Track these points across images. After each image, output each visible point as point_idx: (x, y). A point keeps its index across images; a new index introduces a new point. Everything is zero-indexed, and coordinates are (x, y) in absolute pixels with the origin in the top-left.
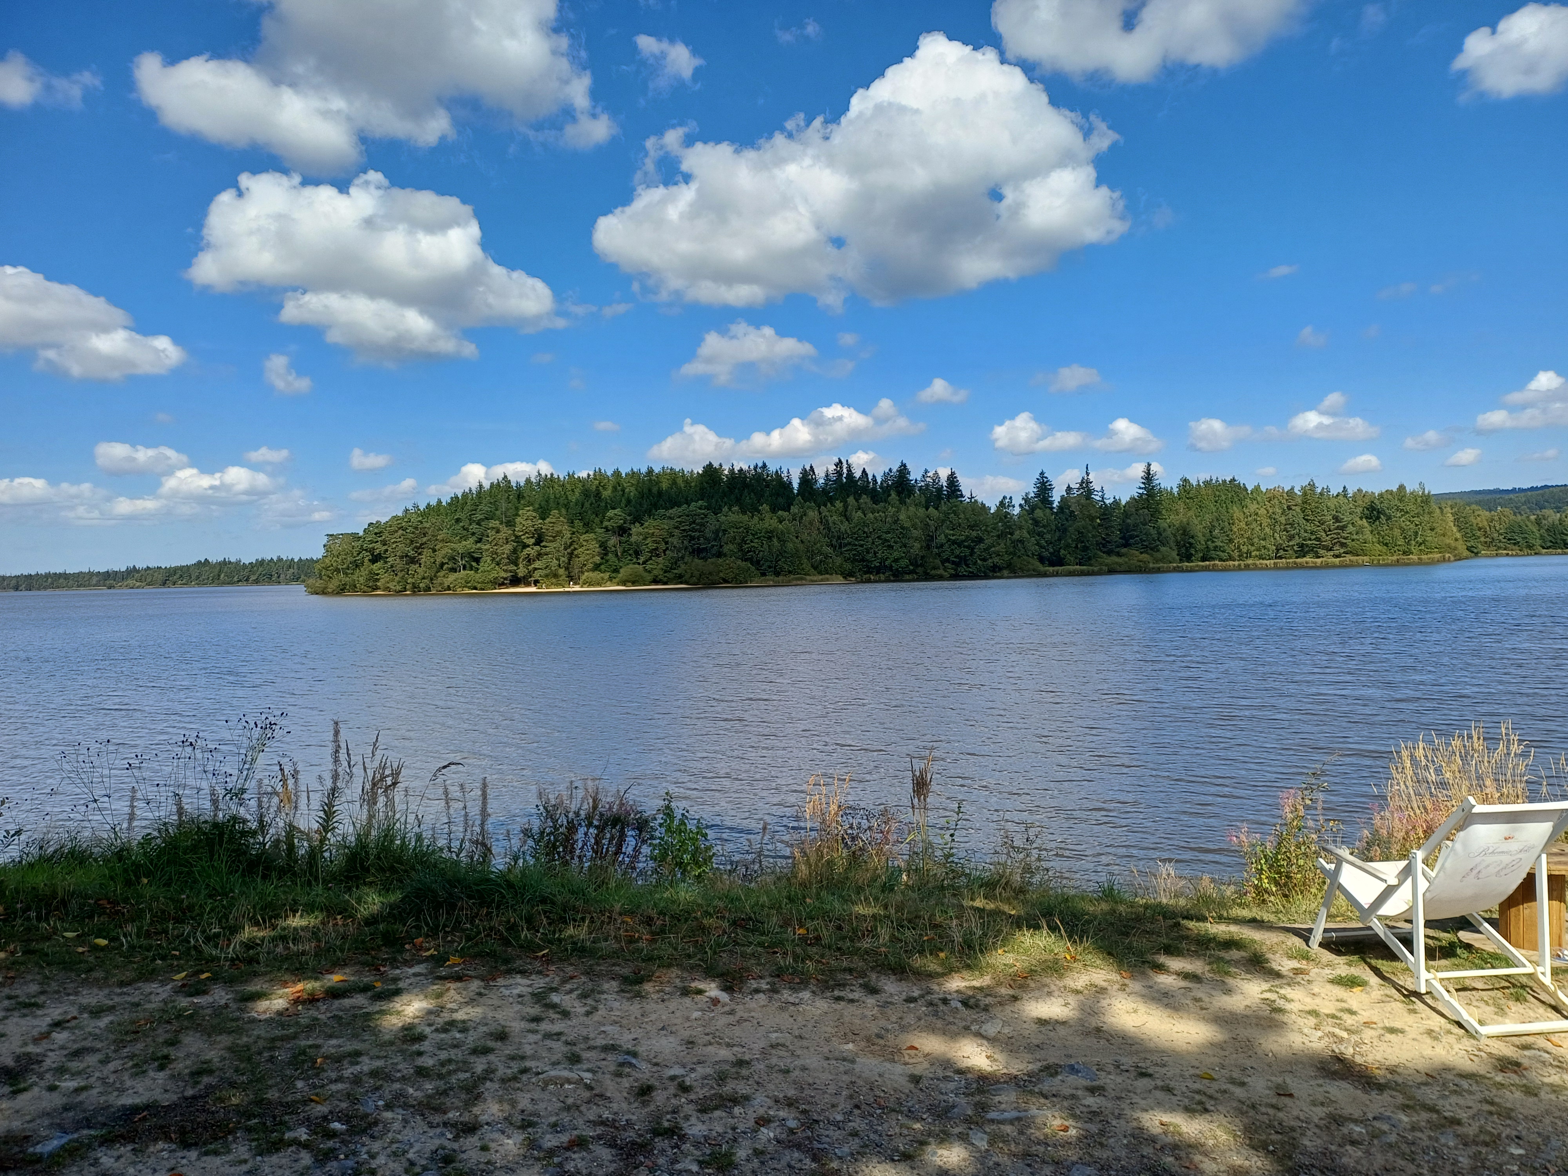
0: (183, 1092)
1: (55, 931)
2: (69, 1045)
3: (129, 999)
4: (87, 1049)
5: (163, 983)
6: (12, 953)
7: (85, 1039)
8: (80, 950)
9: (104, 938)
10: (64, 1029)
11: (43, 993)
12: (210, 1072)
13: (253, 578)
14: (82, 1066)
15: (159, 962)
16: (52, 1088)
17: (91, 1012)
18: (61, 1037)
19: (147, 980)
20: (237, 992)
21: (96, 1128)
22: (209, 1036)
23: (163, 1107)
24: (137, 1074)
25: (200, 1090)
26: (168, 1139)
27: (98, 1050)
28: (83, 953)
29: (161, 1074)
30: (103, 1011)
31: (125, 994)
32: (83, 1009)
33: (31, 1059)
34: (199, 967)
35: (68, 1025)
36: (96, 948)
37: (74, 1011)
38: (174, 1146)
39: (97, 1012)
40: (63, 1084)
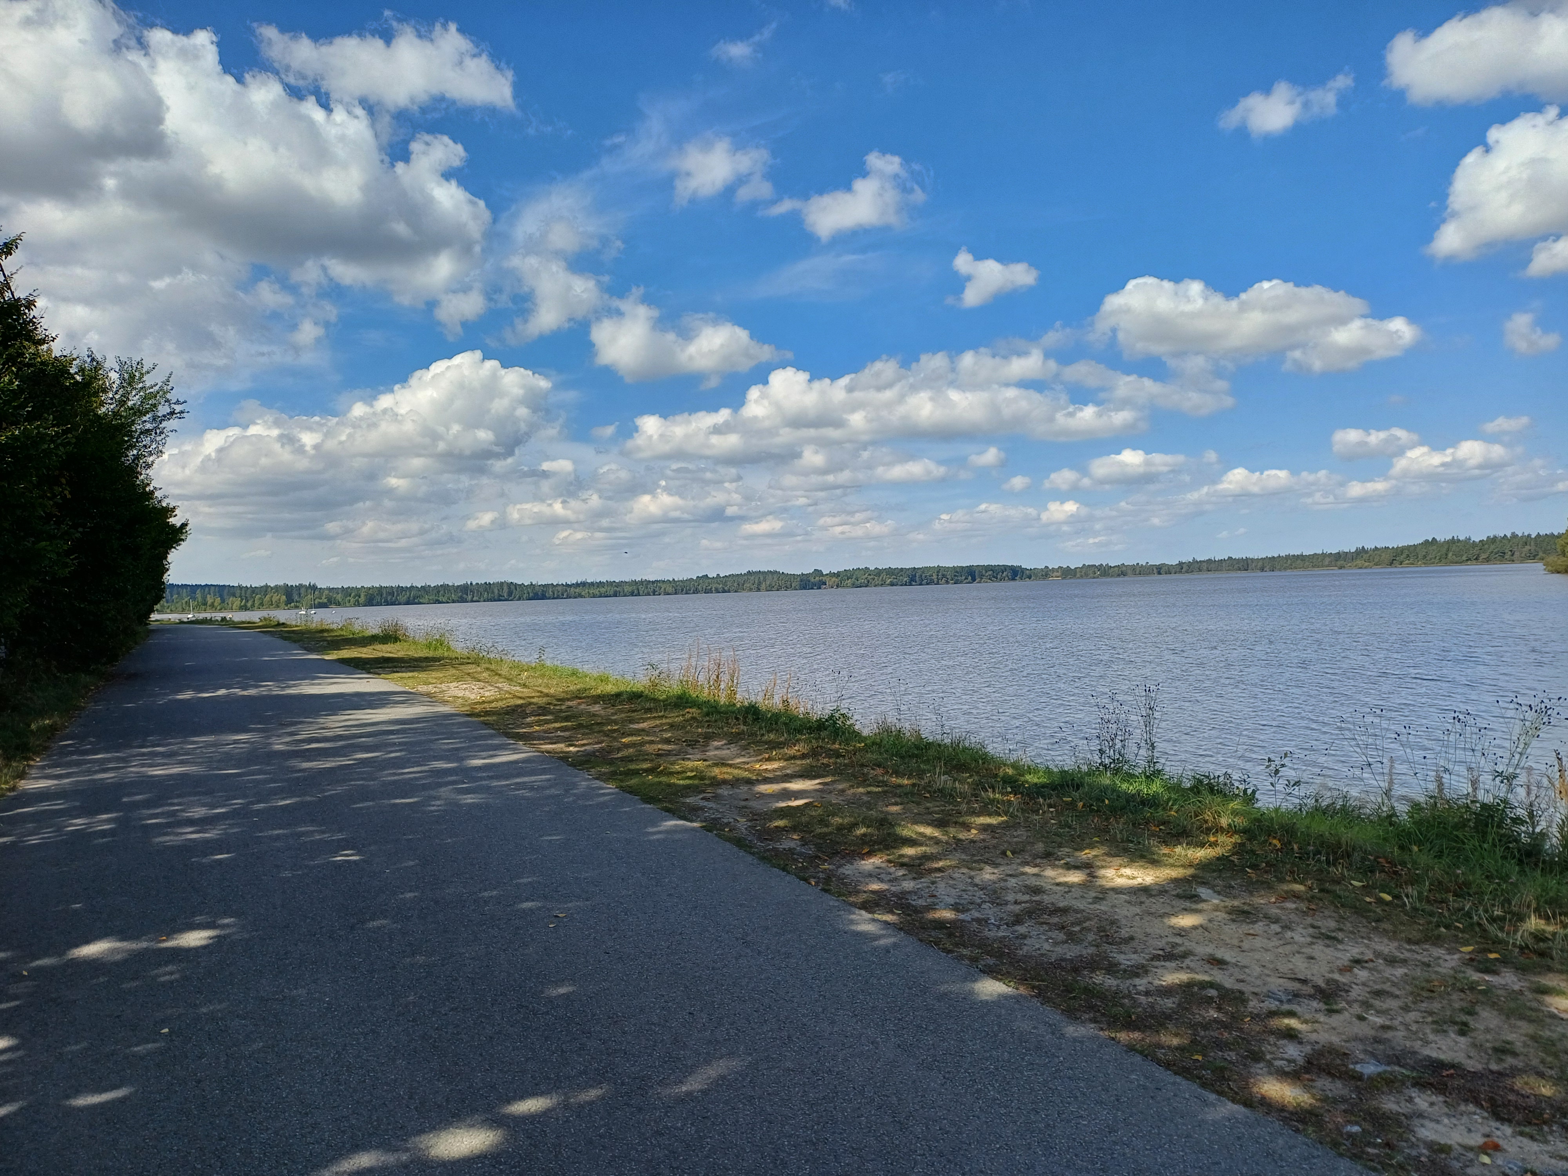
0: (1487, 1064)
1: (1343, 877)
2: (1371, 983)
3: (1419, 957)
4: (1388, 993)
5: (1451, 951)
6: (1311, 888)
7: (1384, 983)
8: (1368, 899)
9: (1388, 894)
10: (1363, 967)
11: (1341, 930)
12: (1515, 1054)
13: (1483, 556)
14: (1385, 1006)
15: (1443, 930)
16: (1361, 1018)
17: (1385, 960)
18: (1362, 974)
19: (1434, 944)
20: (1532, 982)
21: (1407, 1069)
22: (1508, 1017)
23: (1468, 1071)
24: (1438, 1032)
25: (1505, 1068)
26: (1477, 1103)
27: (1397, 997)
28: (1370, 903)
29: (1462, 1039)
30: (1397, 962)
31: (1414, 951)
32: (1378, 954)
33: (1338, 986)
34: (1486, 946)
35: (1366, 965)
36: (1380, 901)
37: (1369, 955)
38: (1486, 1114)
39: (1392, 961)
40: (1371, 1018)
